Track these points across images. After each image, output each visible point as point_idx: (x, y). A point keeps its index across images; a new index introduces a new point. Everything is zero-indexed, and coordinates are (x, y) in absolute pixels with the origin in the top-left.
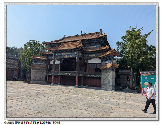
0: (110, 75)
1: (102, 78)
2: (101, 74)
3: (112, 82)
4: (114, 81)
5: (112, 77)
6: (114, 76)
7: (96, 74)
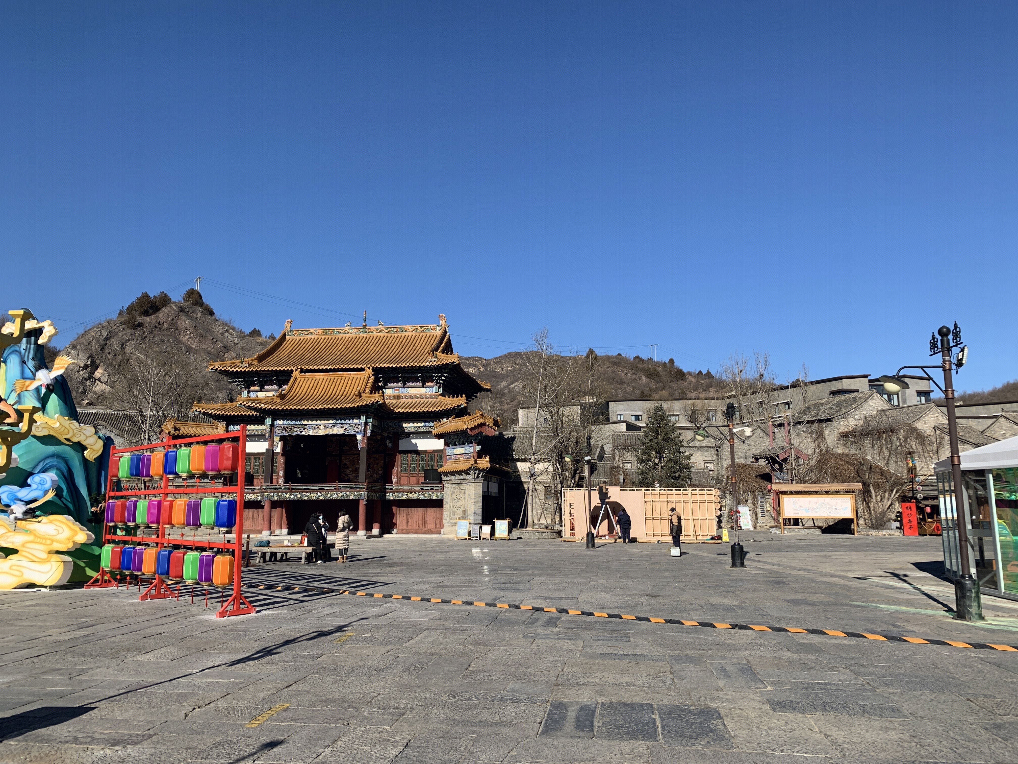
0: (467, 492)
1: (444, 502)
2: (442, 490)
3: (474, 513)
4: (481, 510)
5: (473, 497)
6: (479, 494)
7: (428, 491)
